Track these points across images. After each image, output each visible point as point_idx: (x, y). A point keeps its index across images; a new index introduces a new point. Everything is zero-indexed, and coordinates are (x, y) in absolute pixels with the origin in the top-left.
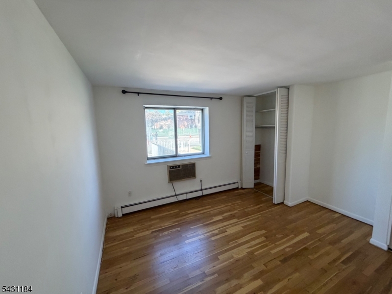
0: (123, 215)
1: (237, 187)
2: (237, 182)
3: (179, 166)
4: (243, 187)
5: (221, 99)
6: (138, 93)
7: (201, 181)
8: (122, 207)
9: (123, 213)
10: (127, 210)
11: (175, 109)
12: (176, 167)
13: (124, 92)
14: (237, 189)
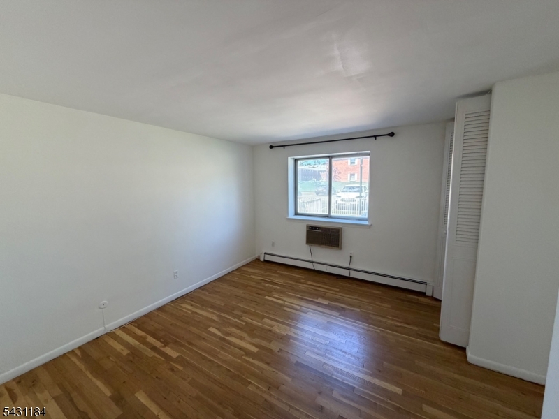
0: (265, 261)
1: (424, 291)
2: (425, 284)
3: (319, 228)
4: (435, 296)
5: (392, 134)
6: (284, 146)
7: (351, 257)
8: (265, 254)
9: (266, 259)
10: (269, 258)
11: (330, 158)
12: (316, 228)
13: (271, 147)
14: (423, 294)
